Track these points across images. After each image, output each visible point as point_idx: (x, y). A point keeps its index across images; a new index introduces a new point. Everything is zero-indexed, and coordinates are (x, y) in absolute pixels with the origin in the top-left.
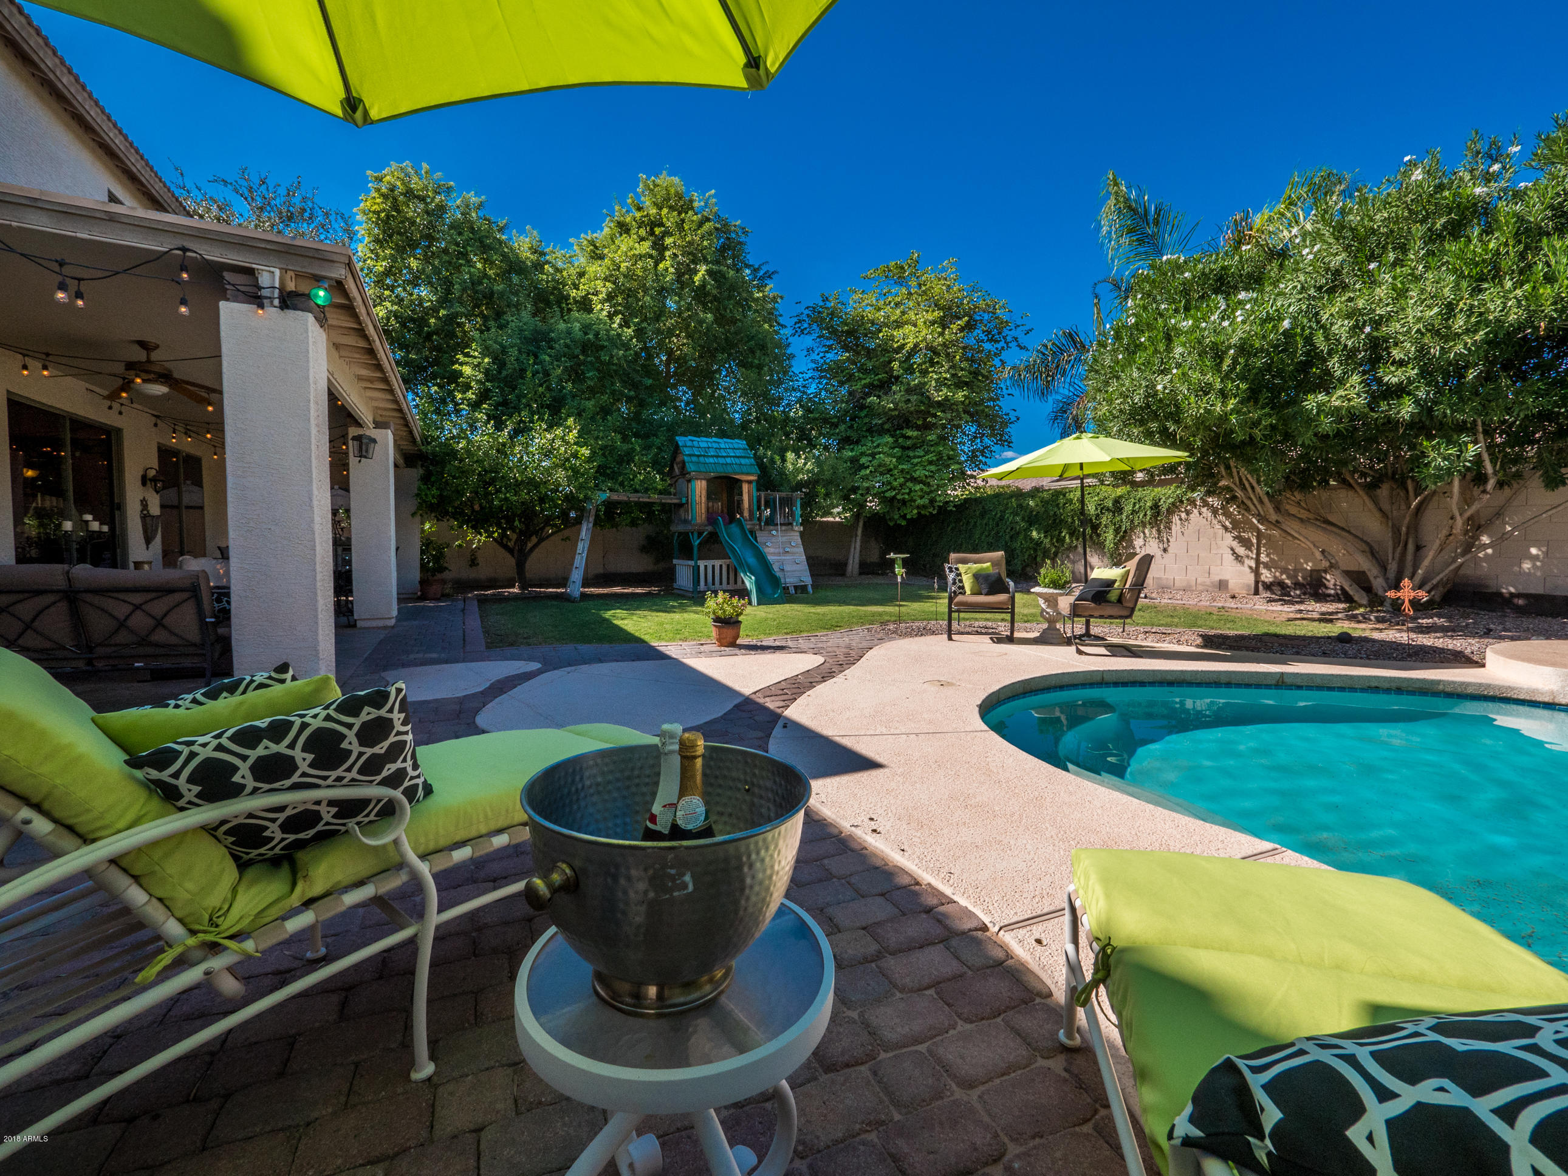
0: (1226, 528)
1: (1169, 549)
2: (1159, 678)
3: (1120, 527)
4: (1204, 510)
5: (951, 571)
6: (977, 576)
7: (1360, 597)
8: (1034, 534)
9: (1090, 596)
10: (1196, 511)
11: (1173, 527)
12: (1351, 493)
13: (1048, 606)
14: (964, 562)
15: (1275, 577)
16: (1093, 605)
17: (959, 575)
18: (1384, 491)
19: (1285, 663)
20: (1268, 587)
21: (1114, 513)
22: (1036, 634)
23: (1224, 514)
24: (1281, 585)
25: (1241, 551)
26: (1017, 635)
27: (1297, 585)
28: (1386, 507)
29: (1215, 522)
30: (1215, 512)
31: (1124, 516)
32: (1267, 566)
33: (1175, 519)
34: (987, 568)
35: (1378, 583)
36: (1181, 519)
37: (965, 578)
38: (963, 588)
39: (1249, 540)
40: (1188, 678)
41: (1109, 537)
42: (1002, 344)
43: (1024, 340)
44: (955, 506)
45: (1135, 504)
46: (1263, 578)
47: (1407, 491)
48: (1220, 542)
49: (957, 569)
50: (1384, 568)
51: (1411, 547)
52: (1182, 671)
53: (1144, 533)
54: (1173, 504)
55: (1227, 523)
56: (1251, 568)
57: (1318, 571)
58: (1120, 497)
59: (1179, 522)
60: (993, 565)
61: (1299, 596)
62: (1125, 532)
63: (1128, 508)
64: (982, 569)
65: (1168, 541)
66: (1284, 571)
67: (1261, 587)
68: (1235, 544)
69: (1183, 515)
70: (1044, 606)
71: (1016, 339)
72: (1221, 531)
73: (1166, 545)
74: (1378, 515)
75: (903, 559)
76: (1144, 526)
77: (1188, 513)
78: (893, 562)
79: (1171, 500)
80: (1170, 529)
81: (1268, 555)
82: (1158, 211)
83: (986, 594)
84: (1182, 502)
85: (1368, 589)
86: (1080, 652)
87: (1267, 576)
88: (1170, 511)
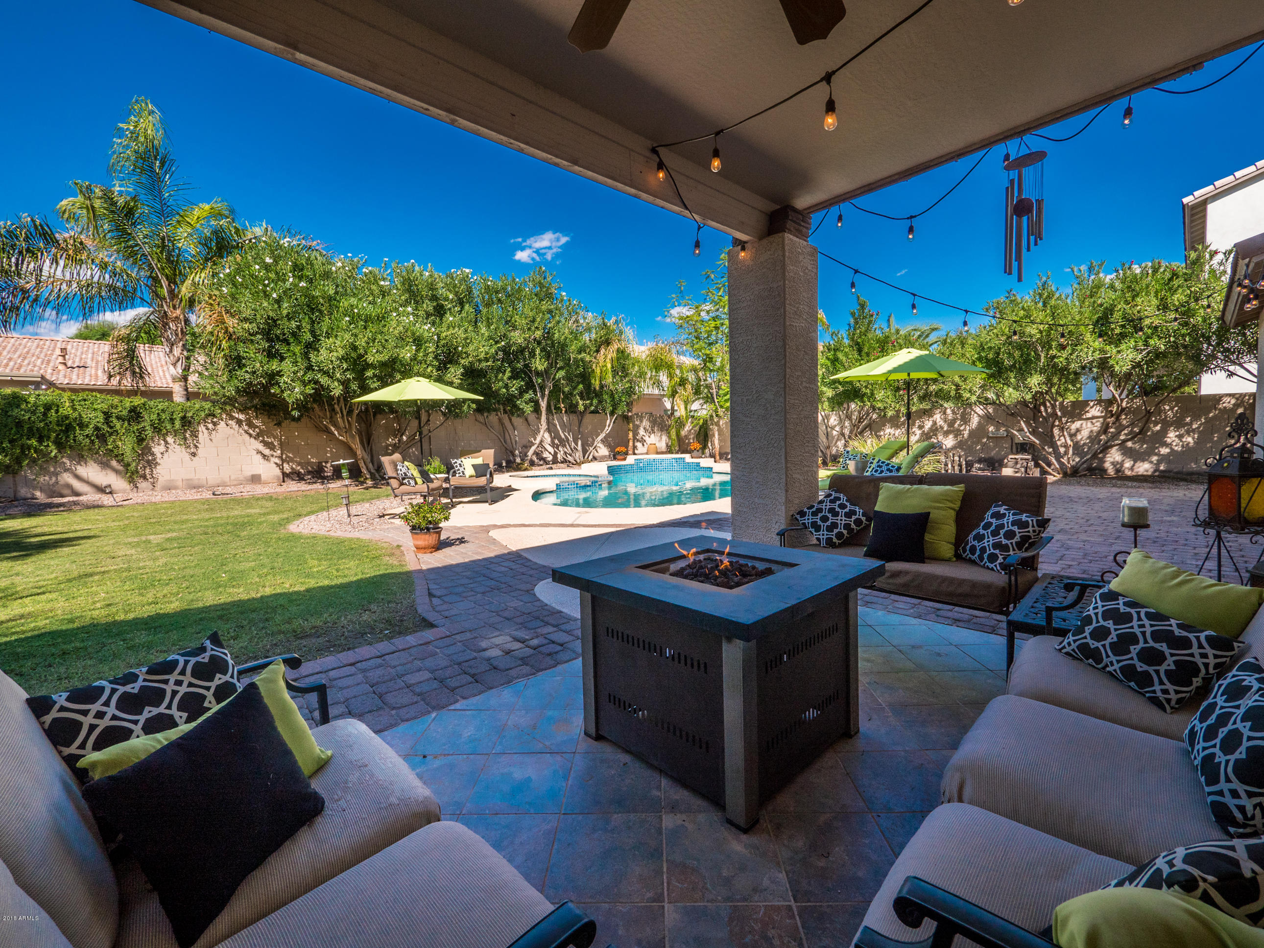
0: (251, 435)
1: (199, 454)
3: (141, 435)
4: (230, 422)
10: (222, 423)
11: (200, 435)
15: (292, 468)
20: (290, 476)
23: (248, 425)
24: (298, 473)
25: (267, 452)
27: (309, 472)
29: (240, 430)
30: (239, 422)
31: (146, 424)
32: (288, 462)
33: (202, 429)
36: (207, 429)
39: (272, 443)
41: (127, 445)
46: (285, 470)
53: (166, 441)
55: (251, 431)
56: (276, 464)
57: (322, 462)
59: (206, 431)
61: (312, 479)
65: (196, 447)
66: (299, 464)
67: (285, 477)
68: (260, 447)
69: (210, 426)
72: (247, 437)
73: (193, 451)
76: (168, 435)
77: (215, 424)
80: (197, 437)
87: (287, 468)
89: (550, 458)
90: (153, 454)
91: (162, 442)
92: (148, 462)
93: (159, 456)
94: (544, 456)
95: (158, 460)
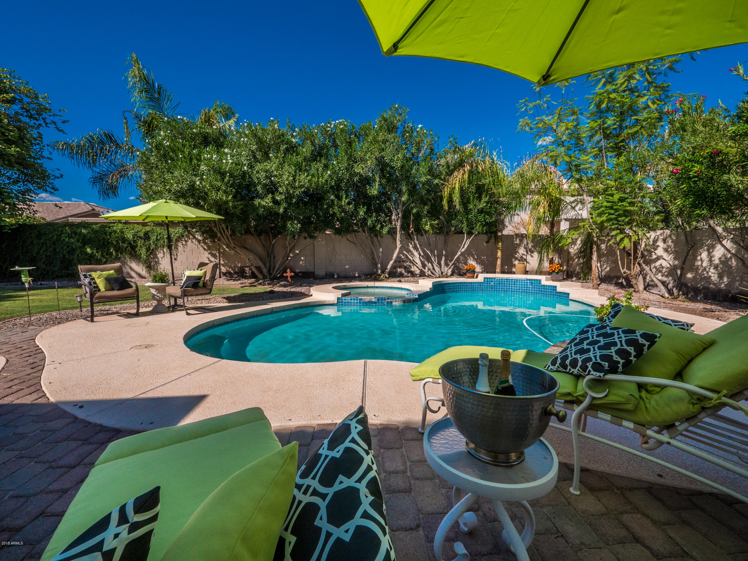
0: (205, 249)
1: (178, 259)
2: (234, 319)
3: (149, 247)
4: (194, 240)
5: (85, 276)
6: (108, 280)
7: (260, 276)
8: (89, 250)
9: (191, 285)
10: (190, 241)
11: (179, 248)
12: (252, 237)
13: (158, 293)
14: (95, 271)
15: (227, 270)
16: (193, 289)
17: (93, 279)
18: (263, 237)
19: (266, 304)
20: (224, 274)
21: (145, 240)
22: (150, 309)
23: (203, 243)
24: (230, 273)
25: (212, 259)
26: (141, 310)
27: (236, 273)
28: (264, 243)
29: (199, 246)
30: (199, 241)
31: (151, 242)
32: (223, 266)
33: (180, 244)
34: (113, 274)
35: (265, 271)
36: (183, 244)
37: (98, 281)
38: (97, 287)
39: (215, 254)
40: (244, 316)
41: (143, 252)
42: (41, 122)
43: (60, 125)
44: (10, 229)
45: (157, 236)
46: (222, 270)
47: (270, 238)
48: (202, 256)
49: (90, 275)
50: (265, 264)
51: (272, 258)
52: (242, 314)
53: (163, 251)
54: (179, 237)
55: (205, 247)
57: (243, 267)
58: (148, 231)
59: (182, 246)
60: (115, 271)
61: (237, 277)
62: (152, 250)
63: (153, 238)
64: (110, 275)
65: (177, 255)
66: (230, 267)
67: (222, 274)
68: (209, 256)
69: (184, 243)
70: (155, 293)
71: (55, 123)
72: (203, 250)
73: (175, 257)
74: (262, 245)
75: (29, 270)
76: (163, 247)
77: (186, 241)
78: (19, 273)
79: (177, 235)
80: (177, 249)
81: (223, 261)
82: (160, 88)
83: (119, 290)
84: (183, 236)
85: (261, 272)
86: (188, 314)
87: (224, 269)
88: (177, 241)
89: (418, 272)
90: (158, 258)
91: (162, 251)
92: (156, 262)
93: (160, 259)
94: (412, 269)
95: (160, 262)
